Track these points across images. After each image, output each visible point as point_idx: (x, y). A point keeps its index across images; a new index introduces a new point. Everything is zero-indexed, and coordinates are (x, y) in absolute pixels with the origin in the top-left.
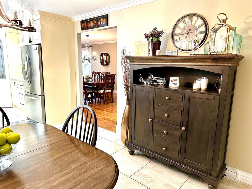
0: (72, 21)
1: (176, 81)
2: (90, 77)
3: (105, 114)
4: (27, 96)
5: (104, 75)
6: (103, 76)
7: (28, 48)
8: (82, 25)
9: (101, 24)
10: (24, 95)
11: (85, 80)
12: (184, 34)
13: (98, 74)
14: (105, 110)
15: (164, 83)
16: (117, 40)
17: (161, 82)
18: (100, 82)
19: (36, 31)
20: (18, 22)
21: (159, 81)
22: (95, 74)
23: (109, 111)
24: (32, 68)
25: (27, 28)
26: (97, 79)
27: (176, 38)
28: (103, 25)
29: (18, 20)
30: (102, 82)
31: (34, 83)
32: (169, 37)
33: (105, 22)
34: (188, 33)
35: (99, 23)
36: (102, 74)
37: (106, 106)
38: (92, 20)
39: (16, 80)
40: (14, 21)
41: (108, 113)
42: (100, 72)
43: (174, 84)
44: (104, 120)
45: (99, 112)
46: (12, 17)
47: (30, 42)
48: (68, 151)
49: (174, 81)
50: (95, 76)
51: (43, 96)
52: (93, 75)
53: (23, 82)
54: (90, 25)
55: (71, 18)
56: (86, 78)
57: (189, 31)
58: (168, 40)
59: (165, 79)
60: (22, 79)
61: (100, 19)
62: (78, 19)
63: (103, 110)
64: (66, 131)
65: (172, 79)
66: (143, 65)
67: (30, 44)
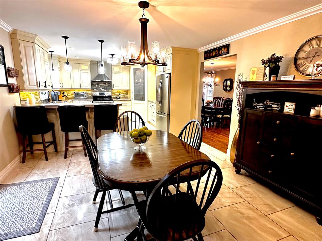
0: (197, 52)
1: (291, 107)
2: (211, 102)
3: (220, 137)
4: (157, 114)
5: (225, 100)
6: (223, 101)
7: (162, 77)
8: (206, 55)
9: (222, 53)
10: (156, 113)
11: (205, 104)
12: (309, 58)
13: (218, 100)
14: (221, 133)
15: (279, 108)
16: (236, 66)
17: (275, 107)
18: (220, 107)
19: (167, 66)
20: (157, 61)
21: (273, 106)
22: (216, 99)
23: (225, 135)
24: (163, 93)
25: (162, 63)
26: (218, 104)
27: (299, 62)
28: (224, 54)
29: (157, 60)
30: (222, 106)
31: (164, 105)
32: (290, 61)
33: (226, 51)
34: (314, 57)
35: (220, 52)
36: (223, 100)
37: (223, 131)
38: (214, 50)
39: (151, 102)
40: (154, 60)
41: (223, 136)
42: (221, 98)
43: (289, 109)
44: (218, 142)
45: (214, 134)
46: (154, 58)
47: (164, 72)
48: (179, 149)
49: (289, 106)
50: (215, 101)
51: (169, 114)
52: (214, 100)
53: (156, 103)
54: (212, 55)
55: (197, 50)
56: (206, 103)
57: (316, 54)
58: (289, 64)
59: (280, 104)
60: (155, 101)
61: (221, 49)
62: (203, 50)
63: (219, 133)
64: (180, 138)
65: (287, 104)
66: (256, 90)
67: (164, 73)
